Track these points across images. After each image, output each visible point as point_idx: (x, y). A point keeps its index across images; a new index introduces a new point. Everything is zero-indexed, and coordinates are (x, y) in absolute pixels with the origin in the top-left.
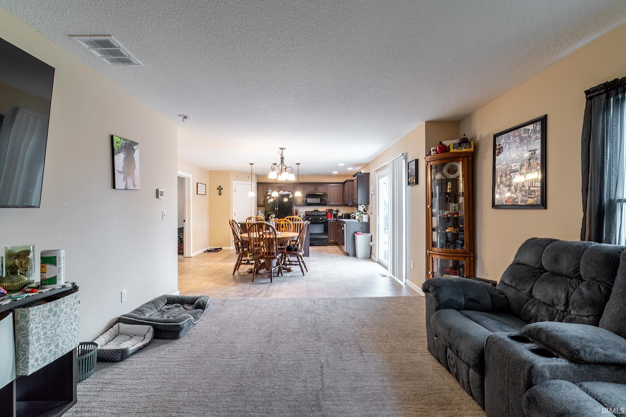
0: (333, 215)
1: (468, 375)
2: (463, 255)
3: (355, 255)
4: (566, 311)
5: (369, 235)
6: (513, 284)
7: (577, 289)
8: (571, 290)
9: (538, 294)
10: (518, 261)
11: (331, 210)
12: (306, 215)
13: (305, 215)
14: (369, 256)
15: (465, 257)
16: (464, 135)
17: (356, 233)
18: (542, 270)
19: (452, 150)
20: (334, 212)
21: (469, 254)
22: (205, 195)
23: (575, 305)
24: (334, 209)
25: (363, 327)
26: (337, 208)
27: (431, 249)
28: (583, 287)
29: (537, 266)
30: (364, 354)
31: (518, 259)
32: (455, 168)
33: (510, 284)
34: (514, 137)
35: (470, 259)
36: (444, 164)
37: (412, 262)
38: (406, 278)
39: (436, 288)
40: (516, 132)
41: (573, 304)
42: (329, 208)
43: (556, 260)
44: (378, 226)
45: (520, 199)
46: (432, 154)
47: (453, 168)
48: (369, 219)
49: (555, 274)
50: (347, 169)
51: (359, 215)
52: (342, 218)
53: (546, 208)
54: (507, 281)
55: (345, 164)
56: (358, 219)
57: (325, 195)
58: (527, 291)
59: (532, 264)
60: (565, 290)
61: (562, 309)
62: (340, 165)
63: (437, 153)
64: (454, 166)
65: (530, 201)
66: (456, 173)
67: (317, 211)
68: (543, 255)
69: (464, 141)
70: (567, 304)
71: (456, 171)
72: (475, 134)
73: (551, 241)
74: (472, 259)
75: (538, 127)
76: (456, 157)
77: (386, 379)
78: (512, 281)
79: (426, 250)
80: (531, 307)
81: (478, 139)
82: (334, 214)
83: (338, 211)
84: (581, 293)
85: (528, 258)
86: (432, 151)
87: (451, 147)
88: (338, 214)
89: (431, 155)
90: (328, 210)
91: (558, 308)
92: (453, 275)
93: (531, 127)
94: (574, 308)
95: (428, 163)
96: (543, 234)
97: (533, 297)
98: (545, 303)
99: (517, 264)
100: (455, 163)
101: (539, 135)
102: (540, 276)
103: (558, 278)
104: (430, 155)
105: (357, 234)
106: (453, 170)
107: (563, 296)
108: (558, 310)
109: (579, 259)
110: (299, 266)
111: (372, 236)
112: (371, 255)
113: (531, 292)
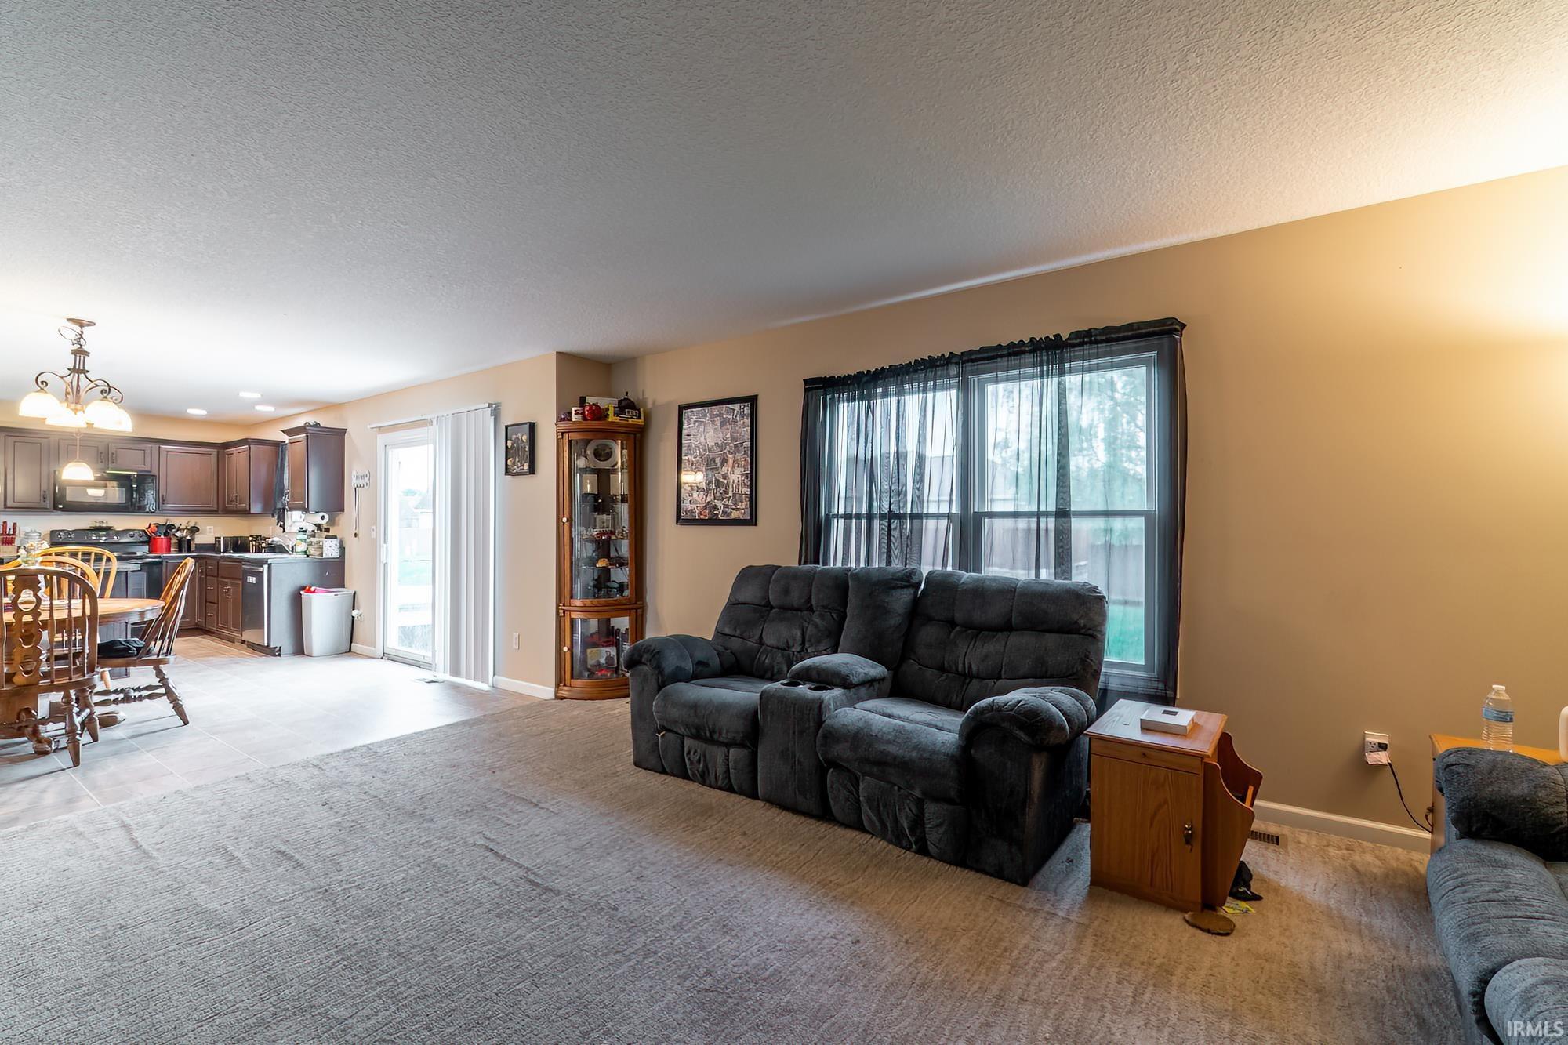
0: (174, 541)
1: (728, 760)
2: (628, 607)
3: (300, 649)
4: (803, 651)
5: (347, 591)
6: (738, 633)
7: (812, 623)
8: (806, 624)
9: (770, 640)
10: (736, 600)
11: (171, 527)
13: (48, 545)
14: (345, 647)
15: (630, 609)
16: (627, 394)
17: (303, 588)
18: (769, 606)
19: (611, 418)
20: (178, 534)
21: (636, 604)
23: (813, 640)
24: (182, 522)
25: (494, 772)
26: (193, 521)
27: (567, 602)
28: (816, 619)
29: (763, 603)
30: (542, 805)
31: (737, 597)
32: (608, 450)
33: (733, 633)
34: (713, 416)
35: (636, 612)
36: (589, 441)
37: (516, 635)
38: (494, 675)
39: (654, 655)
40: (716, 410)
41: (810, 641)
42: (161, 520)
43: (786, 591)
44: (382, 565)
45: (721, 511)
46: (574, 420)
47: (604, 450)
48: (342, 549)
49: (784, 608)
50: (254, 408)
51: (307, 540)
52: (219, 551)
53: (756, 525)
54: (727, 631)
55: (262, 395)
56: (305, 552)
57: (148, 477)
58: (757, 637)
59: (756, 601)
60: (799, 626)
61: (798, 650)
62: (246, 395)
63: (585, 418)
64: (606, 446)
65: (735, 515)
66: (610, 459)
67: (108, 529)
68: (770, 587)
69: (626, 406)
70: (803, 644)
71: (609, 455)
72: (643, 395)
73: (775, 568)
74: (639, 611)
75: (747, 410)
76: (612, 433)
77: (612, 819)
78: (735, 630)
79: (558, 606)
80: (764, 657)
81: (650, 405)
82: (180, 541)
83: (194, 530)
84: (816, 626)
85: (750, 594)
86: (573, 412)
87: (611, 412)
88: (194, 539)
89: (571, 420)
90: (158, 526)
91: (793, 650)
92: (603, 646)
93: (736, 407)
94: (811, 645)
95: (562, 435)
96: (761, 559)
97: (763, 644)
98: (778, 648)
99: (733, 604)
100: (610, 442)
101: (748, 421)
102: (768, 615)
103: (789, 614)
104: (568, 420)
105: (309, 591)
106: (603, 454)
107: (799, 634)
108: (793, 652)
109: (810, 585)
110: (166, 697)
111: (355, 594)
112: (353, 644)
113: (761, 637)
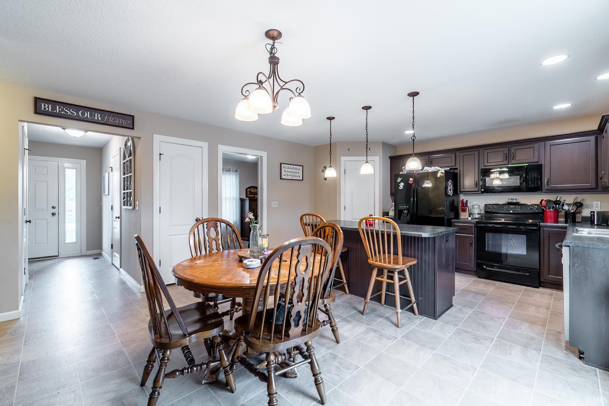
0: (563, 213)
11: (558, 202)
12: (486, 212)
13: (483, 212)
20: (566, 207)
22: (303, 180)
24: (569, 199)
26: (579, 198)
42: (552, 197)
57: (538, 168)
67: (517, 204)
82: (567, 213)
83: (578, 205)
90: (548, 201)
